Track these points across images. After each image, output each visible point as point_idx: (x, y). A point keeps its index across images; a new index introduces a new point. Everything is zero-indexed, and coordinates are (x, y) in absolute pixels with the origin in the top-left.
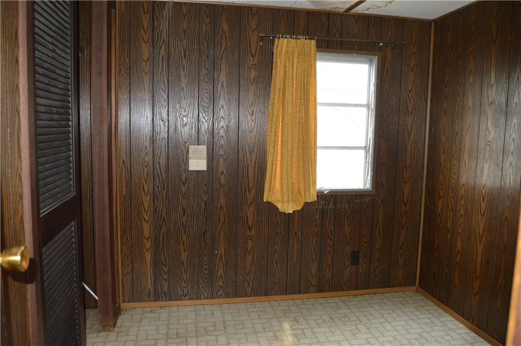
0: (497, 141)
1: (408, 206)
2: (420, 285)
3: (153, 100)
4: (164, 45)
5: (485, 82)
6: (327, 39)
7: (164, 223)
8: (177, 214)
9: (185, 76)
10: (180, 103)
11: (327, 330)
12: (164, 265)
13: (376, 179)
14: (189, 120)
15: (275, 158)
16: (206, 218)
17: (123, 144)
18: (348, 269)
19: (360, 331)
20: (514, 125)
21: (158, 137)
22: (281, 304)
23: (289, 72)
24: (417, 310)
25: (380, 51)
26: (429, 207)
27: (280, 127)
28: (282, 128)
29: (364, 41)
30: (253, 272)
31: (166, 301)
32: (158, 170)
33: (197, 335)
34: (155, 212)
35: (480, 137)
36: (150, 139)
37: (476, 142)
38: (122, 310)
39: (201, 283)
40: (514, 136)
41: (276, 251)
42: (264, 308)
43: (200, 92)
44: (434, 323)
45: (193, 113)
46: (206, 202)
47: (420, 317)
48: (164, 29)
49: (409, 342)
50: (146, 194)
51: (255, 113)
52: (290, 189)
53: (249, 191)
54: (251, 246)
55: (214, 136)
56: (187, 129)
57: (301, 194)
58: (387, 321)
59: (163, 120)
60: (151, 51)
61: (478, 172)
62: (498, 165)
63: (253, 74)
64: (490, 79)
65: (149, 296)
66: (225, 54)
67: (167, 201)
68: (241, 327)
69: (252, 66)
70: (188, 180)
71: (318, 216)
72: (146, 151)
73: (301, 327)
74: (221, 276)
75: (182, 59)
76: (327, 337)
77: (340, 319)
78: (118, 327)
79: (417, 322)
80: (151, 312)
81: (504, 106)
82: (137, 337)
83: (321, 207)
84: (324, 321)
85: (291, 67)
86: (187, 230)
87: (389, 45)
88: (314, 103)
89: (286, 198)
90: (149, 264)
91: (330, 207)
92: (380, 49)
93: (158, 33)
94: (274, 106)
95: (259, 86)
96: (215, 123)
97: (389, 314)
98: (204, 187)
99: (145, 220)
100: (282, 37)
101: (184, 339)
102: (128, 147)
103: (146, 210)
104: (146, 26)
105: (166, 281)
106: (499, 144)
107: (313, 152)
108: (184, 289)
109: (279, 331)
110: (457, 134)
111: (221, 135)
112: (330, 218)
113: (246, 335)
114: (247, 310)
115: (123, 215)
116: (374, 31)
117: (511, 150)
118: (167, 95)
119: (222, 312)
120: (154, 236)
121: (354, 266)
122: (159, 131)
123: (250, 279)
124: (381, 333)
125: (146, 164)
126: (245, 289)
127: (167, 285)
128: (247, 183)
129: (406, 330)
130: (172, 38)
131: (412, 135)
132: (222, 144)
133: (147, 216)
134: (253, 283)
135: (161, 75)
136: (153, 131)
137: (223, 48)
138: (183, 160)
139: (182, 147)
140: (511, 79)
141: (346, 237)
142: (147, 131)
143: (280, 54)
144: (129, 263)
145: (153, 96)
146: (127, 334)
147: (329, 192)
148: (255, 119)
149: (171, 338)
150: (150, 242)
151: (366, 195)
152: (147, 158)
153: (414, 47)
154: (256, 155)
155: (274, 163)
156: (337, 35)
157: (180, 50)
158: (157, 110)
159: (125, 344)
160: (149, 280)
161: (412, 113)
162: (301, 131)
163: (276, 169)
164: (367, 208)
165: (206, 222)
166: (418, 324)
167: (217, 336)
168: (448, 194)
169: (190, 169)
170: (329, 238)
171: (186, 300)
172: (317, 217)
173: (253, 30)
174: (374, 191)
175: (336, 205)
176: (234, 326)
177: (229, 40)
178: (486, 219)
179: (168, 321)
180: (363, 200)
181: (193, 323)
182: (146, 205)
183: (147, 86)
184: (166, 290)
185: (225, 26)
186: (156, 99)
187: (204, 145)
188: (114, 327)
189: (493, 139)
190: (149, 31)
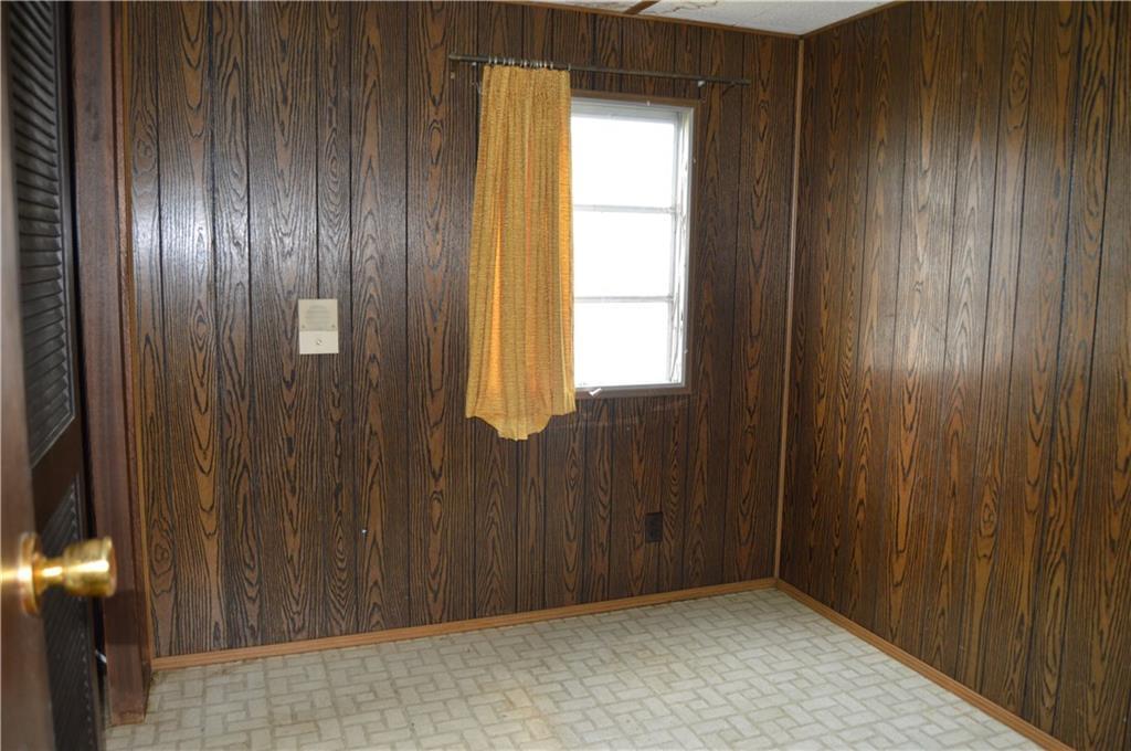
0: (935, 282)
1: (756, 416)
2: (782, 576)
3: (214, 199)
4: (235, 73)
5: (911, 165)
6: (593, 69)
7: (245, 474)
8: (274, 451)
9: (286, 145)
10: (275, 204)
11: (611, 678)
12: (248, 566)
13: (694, 362)
14: (297, 242)
15: (488, 323)
16: (340, 457)
17: (146, 299)
18: (642, 550)
19: (678, 676)
20: (969, 252)
21: (227, 283)
22: (507, 634)
23: (514, 139)
24: (783, 626)
25: (700, 97)
26: (797, 415)
27: (498, 257)
28: (501, 260)
29: (668, 75)
30: (445, 570)
31: (255, 645)
32: (229, 356)
33: (338, 712)
34: (224, 449)
35: (901, 275)
36: (209, 286)
37: (893, 285)
38: (156, 673)
39: (333, 602)
40: (968, 272)
41: (493, 522)
42: (471, 644)
43: (320, 182)
44: (818, 648)
45: (306, 227)
46: (339, 423)
47: (791, 637)
48: (236, 37)
49: (779, 690)
50: (203, 410)
51: (441, 226)
52: (522, 389)
53: (433, 396)
54: (438, 515)
55: (354, 277)
56: (291, 262)
57: (543, 400)
58: (727, 651)
59: (237, 244)
60: (206, 86)
61: (899, 344)
62: (937, 330)
63: (437, 140)
64: (921, 159)
65: (217, 638)
66: (373, 97)
67: (251, 425)
68: (431, 687)
69: (435, 125)
70: (297, 377)
71: (577, 443)
72: (200, 313)
73: (560, 677)
74: (376, 583)
75: (278, 107)
76: (614, 693)
77: (635, 655)
78: (153, 713)
79: (788, 649)
80: (224, 672)
81: (948, 212)
82: (203, 730)
83: (584, 424)
84: (601, 661)
85: (518, 126)
86: (297, 487)
87: (717, 85)
88: (567, 205)
89: (512, 409)
90: (213, 567)
91: (601, 424)
92: (699, 93)
93: (222, 45)
94: (483, 211)
95: (449, 167)
96: (354, 249)
97: (729, 636)
98: (334, 390)
99: (203, 471)
100: (498, 63)
101: (312, 724)
102: (158, 305)
103: (204, 447)
104: (193, 29)
105: (254, 601)
106: (940, 287)
107: (567, 310)
108: (296, 616)
109: (512, 689)
110: (853, 269)
111: (368, 274)
112: (603, 448)
113: (445, 704)
114: (438, 651)
115: (151, 461)
116: (686, 55)
117: (964, 300)
118: (244, 188)
119: (383, 660)
120: (225, 505)
121: (653, 544)
122: (228, 269)
123: (439, 584)
124: (720, 675)
125: (200, 343)
126: (428, 605)
127: (257, 611)
128: (427, 379)
129: (768, 665)
130: (255, 57)
131: (763, 270)
132: (371, 296)
133: (205, 458)
134: (445, 592)
135: (230, 142)
136: (216, 268)
137: (370, 85)
138: (286, 331)
139: (283, 304)
140: (962, 159)
141: (636, 485)
142: (200, 268)
143: (495, 100)
144: (166, 569)
145: (214, 190)
146: (179, 726)
147: (600, 393)
148: (443, 241)
149: (281, 726)
150: (214, 517)
151: (673, 396)
152: (202, 329)
153: (765, 91)
154: (445, 319)
155: (487, 335)
156: (612, 63)
157: (273, 86)
158: (223, 220)
159: (178, 747)
160: (215, 601)
161: (761, 226)
162: (541, 264)
163: (490, 347)
164: (677, 422)
165: (339, 467)
166: (789, 652)
167: (382, 712)
168: (838, 388)
169: (302, 352)
170: (602, 489)
171: (299, 640)
172: (576, 446)
173: (436, 47)
174: (690, 389)
175: (613, 421)
176: (416, 687)
177: (383, 67)
178: (916, 436)
179: (267, 688)
180: (668, 406)
181: (324, 689)
182: (204, 435)
183: (197, 166)
184: (253, 622)
185: (374, 36)
186: (221, 196)
187: (331, 298)
188: (145, 713)
189: (927, 280)
190: (200, 41)
